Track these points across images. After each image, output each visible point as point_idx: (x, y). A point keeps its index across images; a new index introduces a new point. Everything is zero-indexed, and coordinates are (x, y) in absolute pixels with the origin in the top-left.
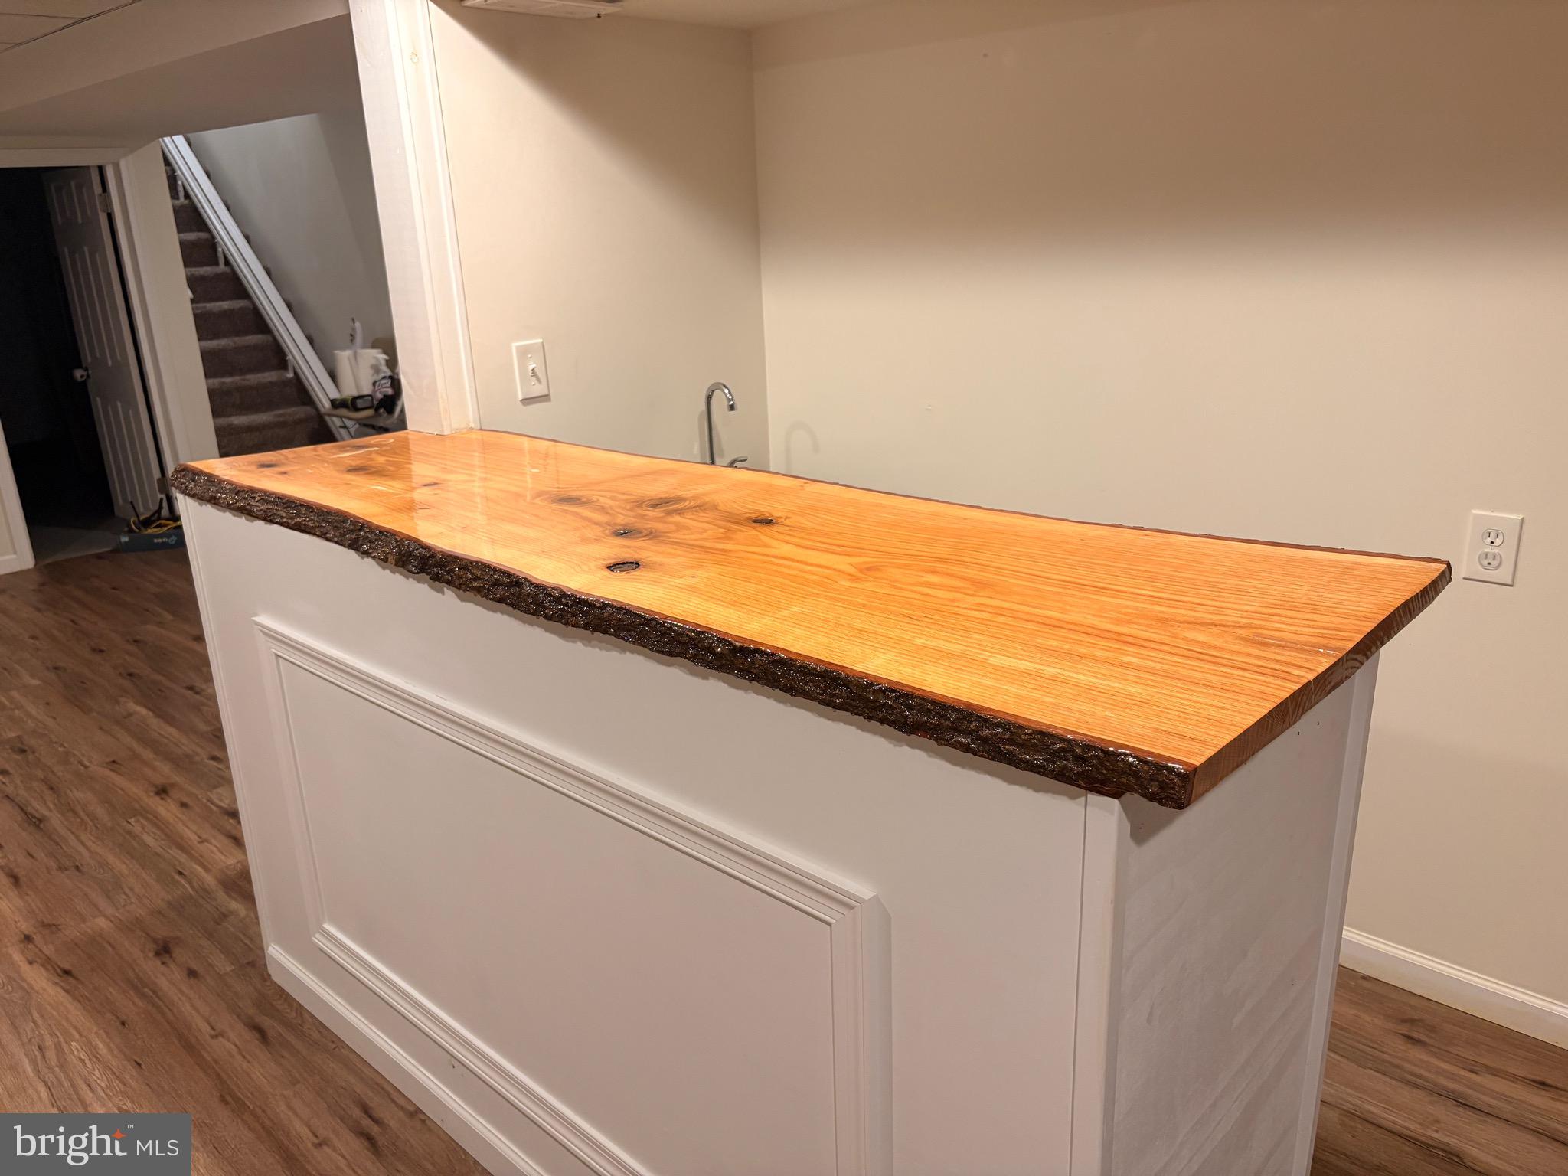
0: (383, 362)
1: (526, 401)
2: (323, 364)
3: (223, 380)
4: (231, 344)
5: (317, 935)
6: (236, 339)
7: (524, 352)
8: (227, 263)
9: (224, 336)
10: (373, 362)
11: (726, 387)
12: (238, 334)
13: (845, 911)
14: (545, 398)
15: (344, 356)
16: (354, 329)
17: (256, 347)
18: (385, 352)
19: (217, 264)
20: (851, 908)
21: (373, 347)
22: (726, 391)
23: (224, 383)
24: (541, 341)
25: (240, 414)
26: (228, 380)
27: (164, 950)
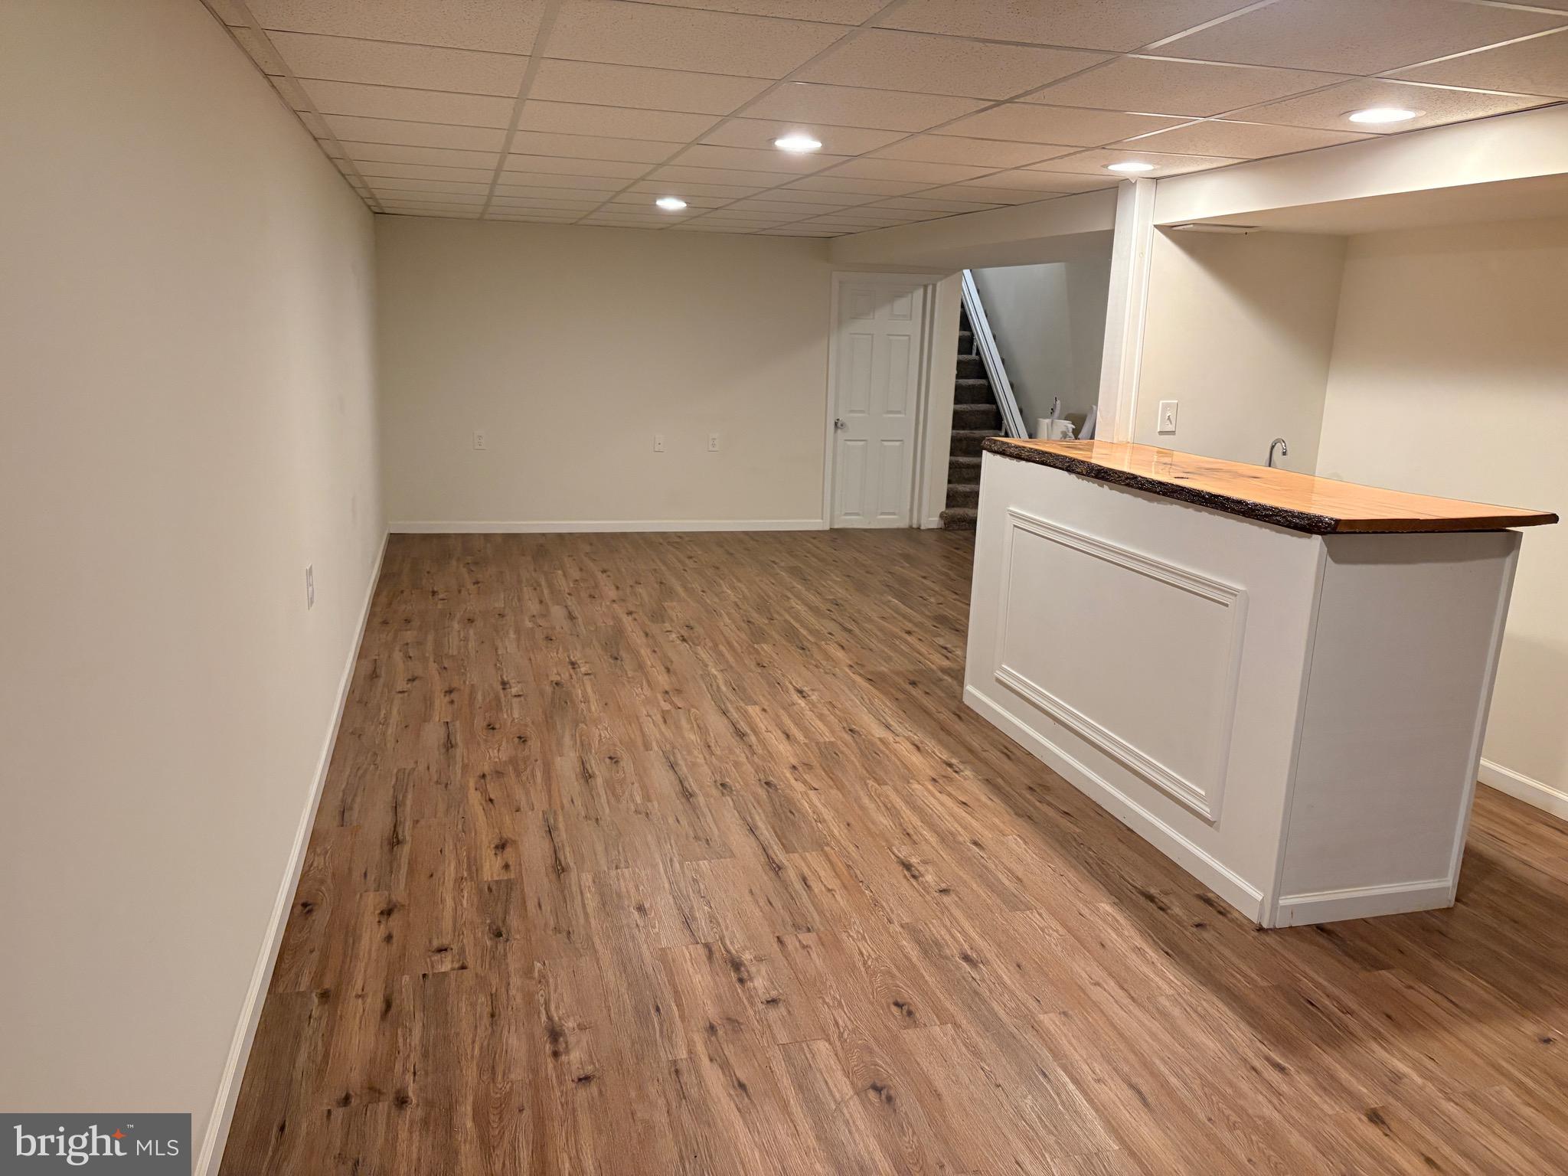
0: (1071, 430)
1: (1161, 433)
2: (1026, 427)
3: (958, 431)
4: (969, 408)
5: (997, 672)
6: (972, 405)
7: (1166, 407)
8: (978, 353)
9: (966, 403)
10: (1064, 429)
11: (1284, 442)
12: (973, 402)
13: (1233, 598)
14: (1173, 433)
15: (1044, 423)
16: (1055, 405)
17: (984, 412)
18: (1073, 424)
19: (971, 353)
20: (1236, 595)
21: (1066, 419)
22: (1283, 444)
23: (959, 433)
24: (1176, 401)
25: (965, 456)
26: (962, 432)
27: (913, 683)
